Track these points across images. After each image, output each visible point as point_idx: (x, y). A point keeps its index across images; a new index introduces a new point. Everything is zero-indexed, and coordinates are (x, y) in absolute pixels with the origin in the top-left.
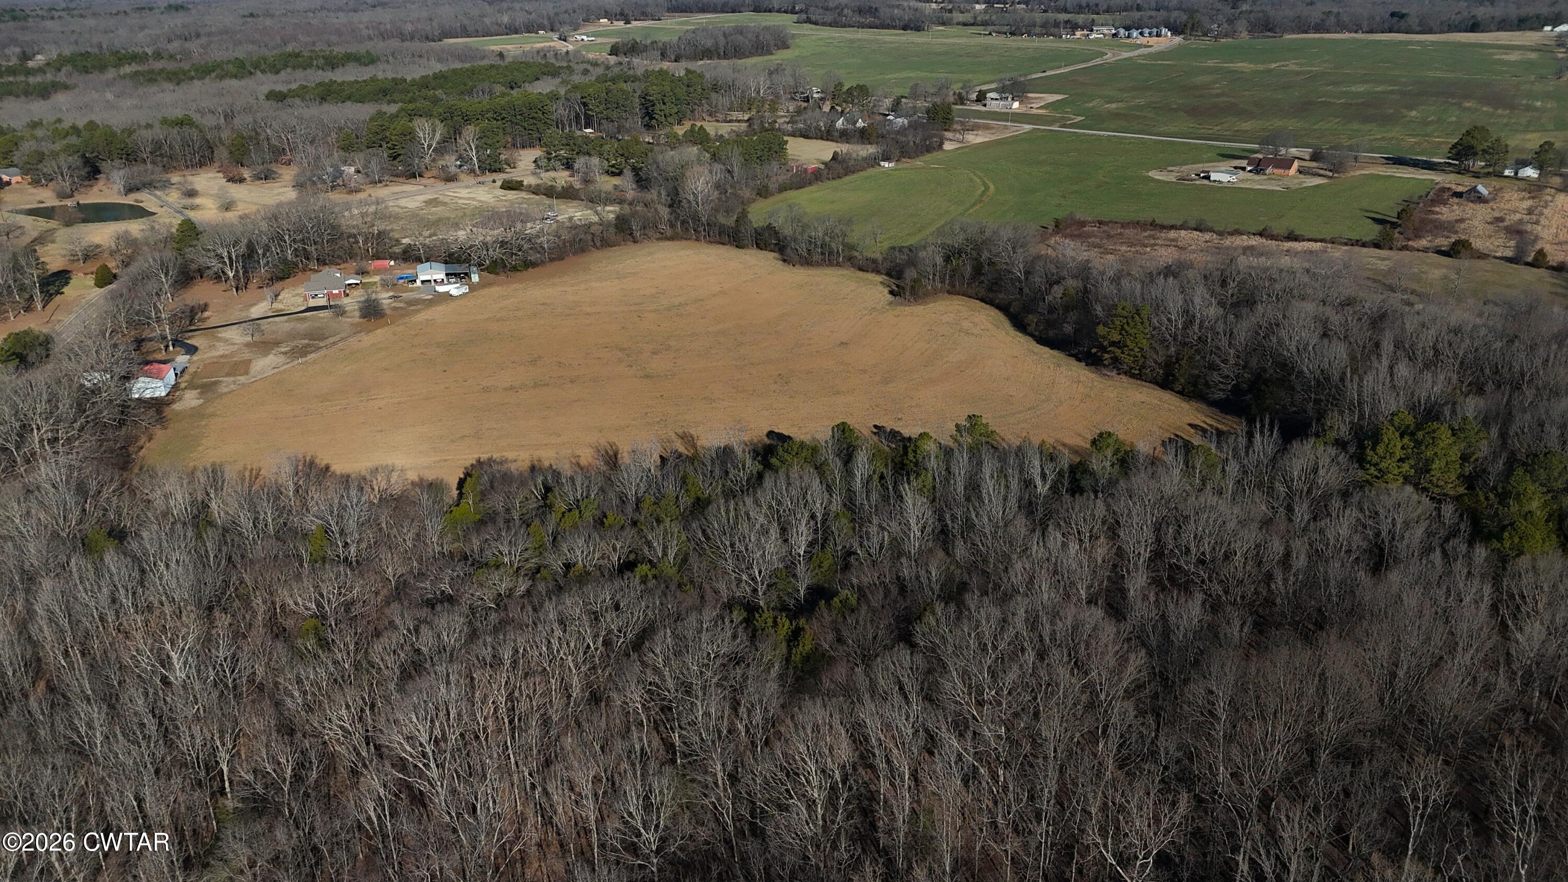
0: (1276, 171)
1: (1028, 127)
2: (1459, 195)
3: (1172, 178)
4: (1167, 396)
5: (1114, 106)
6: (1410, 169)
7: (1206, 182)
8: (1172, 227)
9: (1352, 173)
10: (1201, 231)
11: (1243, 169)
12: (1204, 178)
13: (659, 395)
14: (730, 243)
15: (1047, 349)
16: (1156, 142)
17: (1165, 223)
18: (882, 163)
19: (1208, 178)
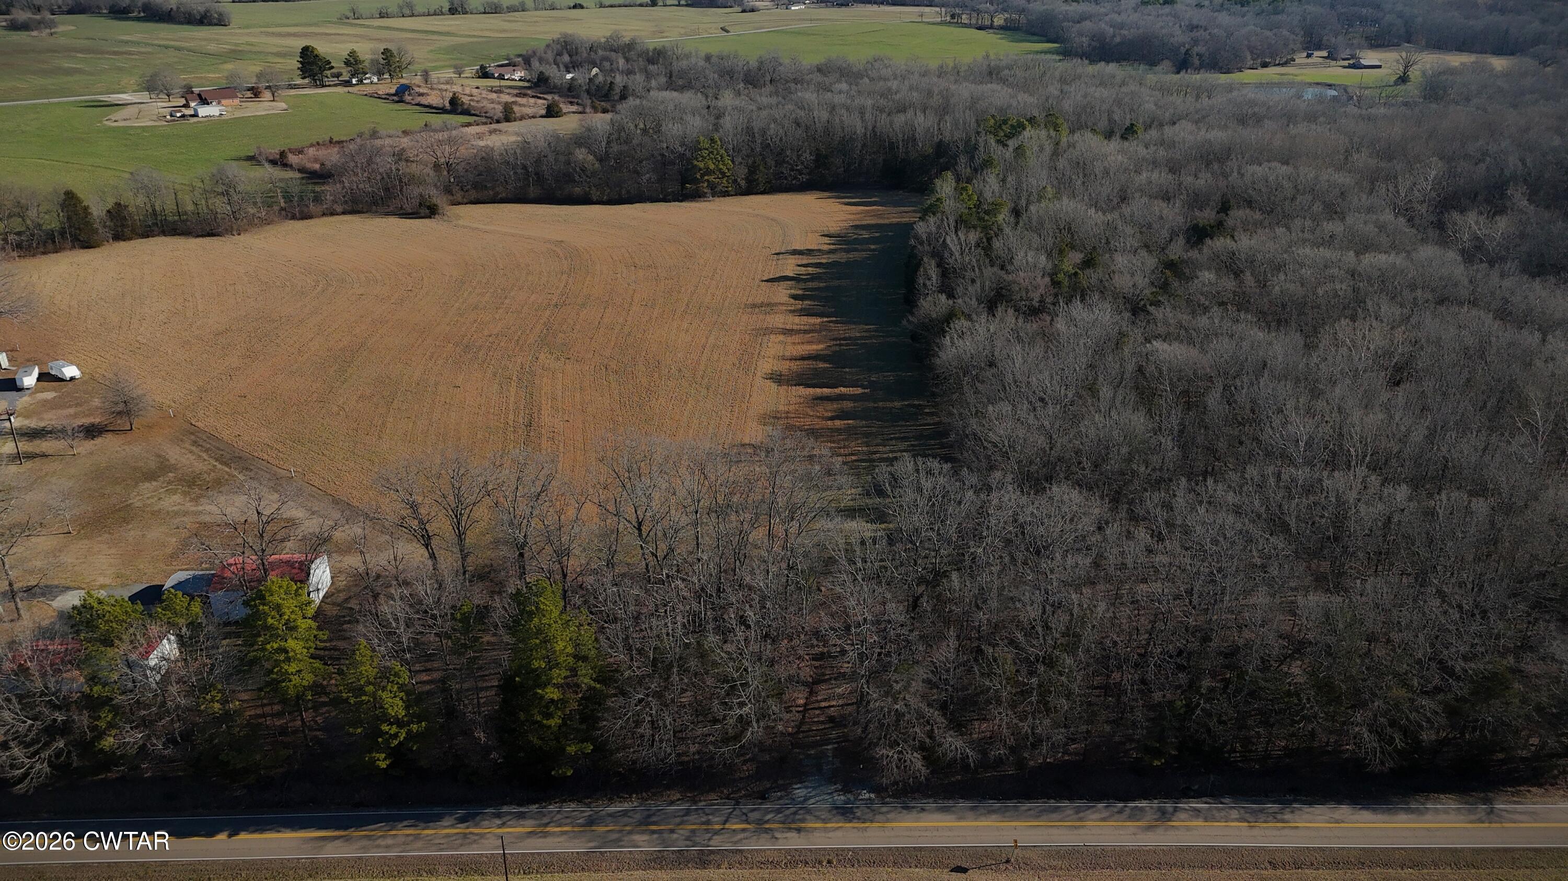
0: (225, 102)
2: (398, 95)
19: (195, 115)
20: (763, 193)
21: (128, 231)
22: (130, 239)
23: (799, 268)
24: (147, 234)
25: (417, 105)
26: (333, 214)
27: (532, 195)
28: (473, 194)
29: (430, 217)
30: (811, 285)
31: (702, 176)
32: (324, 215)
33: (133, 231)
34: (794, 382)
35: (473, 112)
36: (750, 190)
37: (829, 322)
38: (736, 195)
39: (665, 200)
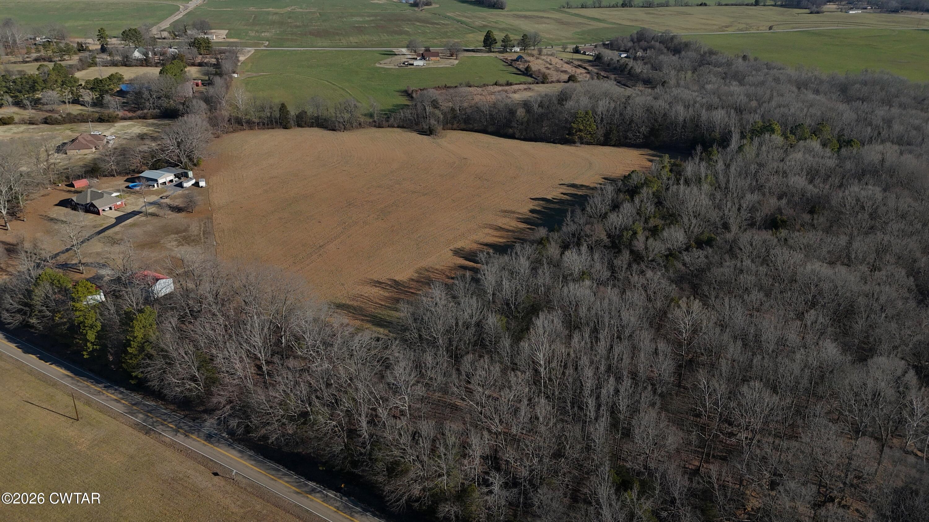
0: (432, 58)
1: (251, 49)
3: (393, 67)
4: (611, 148)
6: (472, 53)
7: (415, 66)
11: (416, 59)
12: (409, 65)
14: (278, 127)
18: (234, 75)
19: (413, 65)
20: (614, 146)
21: (303, 124)
22: (303, 127)
23: (562, 195)
24: (311, 126)
25: (516, 68)
26: (393, 127)
27: (490, 130)
28: (463, 126)
29: (429, 135)
30: (552, 206)
31: (576, 132)
32: (389, 127)
33: (305, 124)
34: (462, 256)
35: (533, 76)
36: (605, 143)
37: (528, 228)
38: (597, 145)
39: (554, 142)
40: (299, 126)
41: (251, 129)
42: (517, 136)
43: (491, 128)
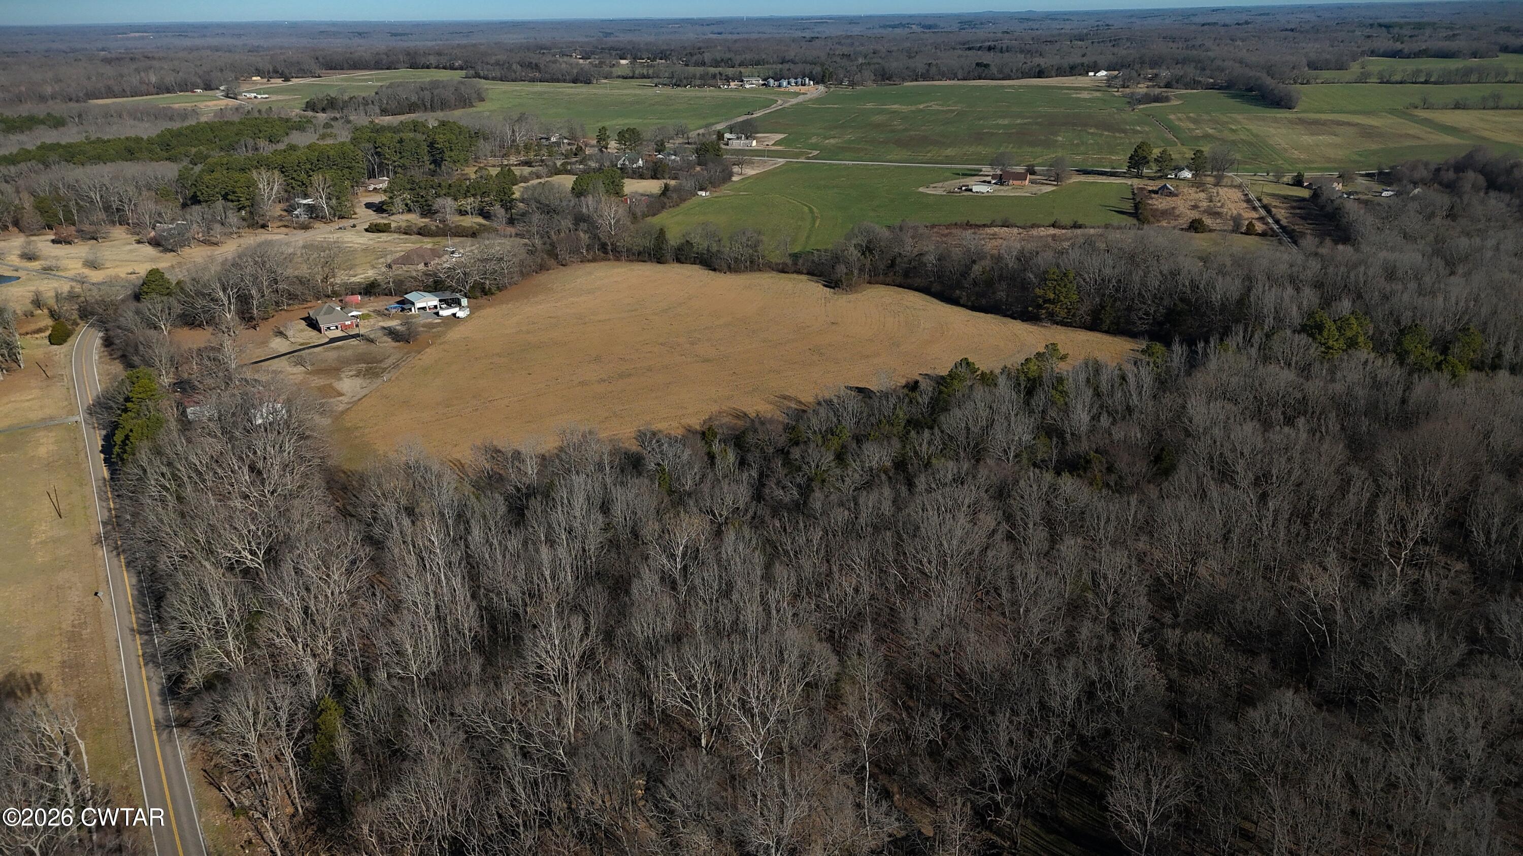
0: (1015, 182)
1: (782, 161)
2: (1156, 192)
3: (940, 192)
4: (1098, 335)
5: (832, 141)
6: (1104, 177)
7: (970, 193)
8: (985, 226)
9: (1068, 182)
10: (1008, 227)
11: (989, 182)
12: (966, 190)
13: (731, 372)
14: (651, 260)
15: (982, 315)
16: (895, 167)
17: (978, 223)
18: (700, 193)
19: (971, 190)
20: (1107, 332)
21: (683, 258)
24: (694, 262)
26: (800, 272)
27: (933, 290)
28: (899, 280)
29: (833, 288)
31: (1044, 303)
33: (686, 259)
36: (1093, 327)
38: (1080, 327)
39: (1013, 317)
40: (679, 261)
41: (618, 259)
42: (962, 302)
43: (936, 287)
